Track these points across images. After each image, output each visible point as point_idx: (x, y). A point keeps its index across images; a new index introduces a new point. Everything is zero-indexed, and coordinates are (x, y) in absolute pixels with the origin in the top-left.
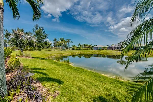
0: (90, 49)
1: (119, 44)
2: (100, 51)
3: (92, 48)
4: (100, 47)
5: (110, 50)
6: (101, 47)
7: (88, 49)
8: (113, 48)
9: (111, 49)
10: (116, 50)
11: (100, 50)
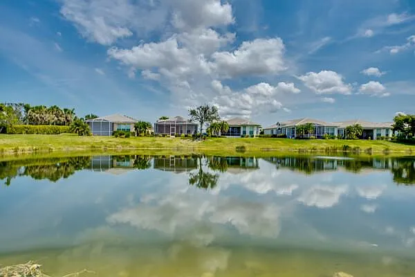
0: (70, 131)
1: (193, 113)
2: (127, 140)
3: (84, 127)
4: (122, 120)
5: (164, 136)
6: (129, 124)
7: (56, 132)
8: (173, 130)
9: (168, 131)
10: (183, 134)
11: (127, 136)
